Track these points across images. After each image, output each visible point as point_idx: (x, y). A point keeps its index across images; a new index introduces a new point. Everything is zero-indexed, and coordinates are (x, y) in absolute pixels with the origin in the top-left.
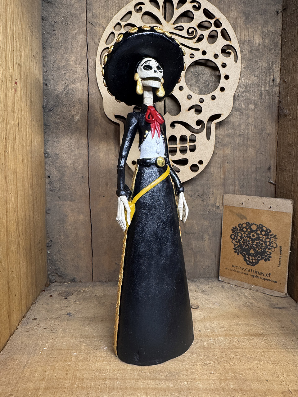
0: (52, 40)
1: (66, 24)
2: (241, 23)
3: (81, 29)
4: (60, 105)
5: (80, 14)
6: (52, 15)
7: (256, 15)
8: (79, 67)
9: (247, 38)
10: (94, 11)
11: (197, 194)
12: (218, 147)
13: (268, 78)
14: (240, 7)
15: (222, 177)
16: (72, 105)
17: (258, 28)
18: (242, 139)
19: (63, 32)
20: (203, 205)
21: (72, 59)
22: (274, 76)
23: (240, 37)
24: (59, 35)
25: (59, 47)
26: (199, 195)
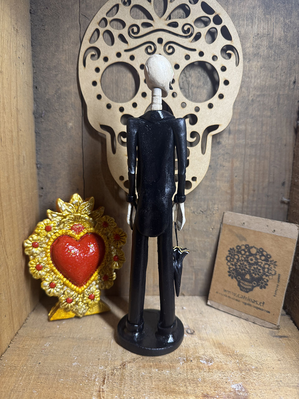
0: (42, 36)
1: (57, 18)
2: (259, 13)
3: (73, 23)
4: (52, 110)
5: (72, 5)
6: (41, 7)
7: (278, 3)
9: (266, 31)
10: (88, 1)
11: (200, 209)
12: (226, 159)
13: (289, 80)
15: (229, 191)
16: (64, 111)
17: (279, 19)
18: (254, 149)
19: (54, 27)
20: (206, 221)
21: (64, 59)
22: (295, 78)
23: (258, 31)
24: (49, 30)
25: (49, 45)
26: (202, 211)
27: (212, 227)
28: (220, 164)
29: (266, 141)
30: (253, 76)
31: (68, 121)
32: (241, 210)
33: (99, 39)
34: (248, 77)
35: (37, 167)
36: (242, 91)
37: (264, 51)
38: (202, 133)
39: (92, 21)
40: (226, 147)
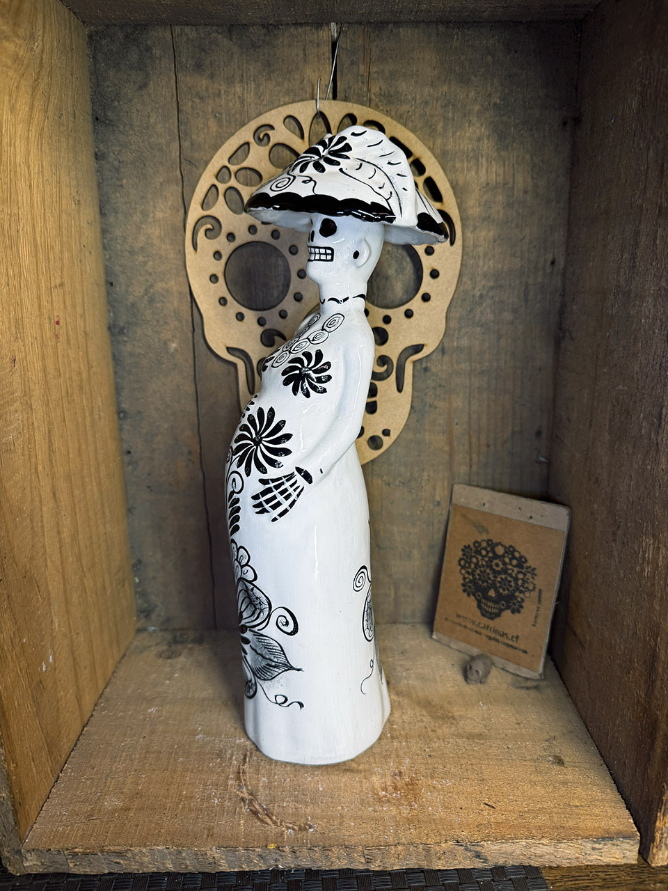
0: (117, 197)
1: (142, 166)
2: (488, 149)
3: (171, 175)
4: (141, 322)
5: (168, 144)
6: (113, 148)
7: (520, 131)
8: (172, 250)
9: (500, 179)
10: (194, 137)
11: (400, 478)
12: (439, 396)
13: (542, 260)
14: (487, 115)
15: (447, 448)
16: (161, 322)
17: (523, 158)
18: (486, 378)
19: (138, 181)
20: (410, 499)
21: (157, 235)
22: (553, 255)
23: (487, 178)
24: (129, 188)
25: (131, 212)
26: (402, 481)
27: (421, 509)
28: (430, 404)
29: (505, 362)
30: (481, 255)
31: (170, 340)
32: (467, 478)
33: (218, 202)
34: (473, 257)
35: (120, 418)
36: (462, 281)
37: (498, 211)
38: (397, 359)
39: (205, 173)
40: (437, 376)
